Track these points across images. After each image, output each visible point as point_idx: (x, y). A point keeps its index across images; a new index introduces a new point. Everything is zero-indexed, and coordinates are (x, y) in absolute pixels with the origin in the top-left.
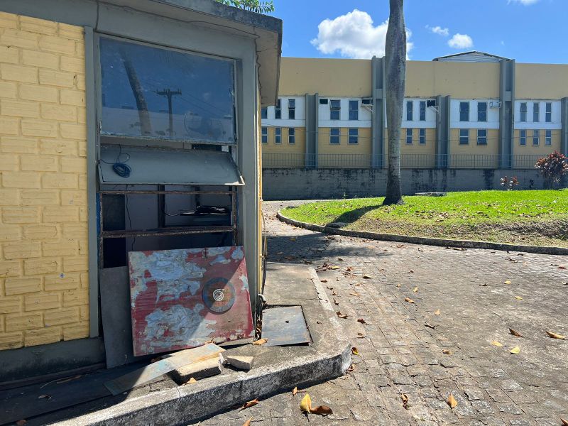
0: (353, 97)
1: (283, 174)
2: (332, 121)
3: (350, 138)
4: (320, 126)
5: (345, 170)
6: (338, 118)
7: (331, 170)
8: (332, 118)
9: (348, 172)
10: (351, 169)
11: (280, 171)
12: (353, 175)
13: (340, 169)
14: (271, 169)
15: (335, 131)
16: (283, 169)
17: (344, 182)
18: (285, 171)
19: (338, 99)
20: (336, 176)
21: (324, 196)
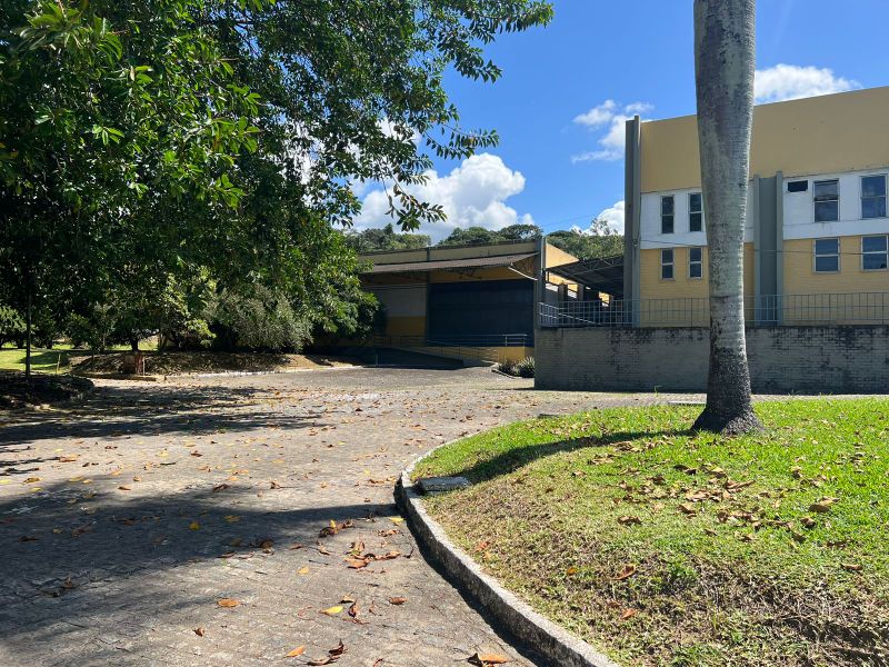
0: (870, 170)
1: (691, 338)
2: (820, 224)
3: (866, 257)
4: (787, 236)
5: (841, 329)
6: (835, 218)
7: (802, 328)
8: (819, 218)
9: (847, 334)
10: (858, 327)
11: (686, 333)
12: (863, 340)
13: (827, 328)
14: (666, 329)
15: (827, 246)
16: (692, 329)
17: (837, 355)
18: (695, 333)
19: (832, 177)
20: (816, 342)
21: (788, 385)
